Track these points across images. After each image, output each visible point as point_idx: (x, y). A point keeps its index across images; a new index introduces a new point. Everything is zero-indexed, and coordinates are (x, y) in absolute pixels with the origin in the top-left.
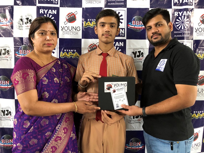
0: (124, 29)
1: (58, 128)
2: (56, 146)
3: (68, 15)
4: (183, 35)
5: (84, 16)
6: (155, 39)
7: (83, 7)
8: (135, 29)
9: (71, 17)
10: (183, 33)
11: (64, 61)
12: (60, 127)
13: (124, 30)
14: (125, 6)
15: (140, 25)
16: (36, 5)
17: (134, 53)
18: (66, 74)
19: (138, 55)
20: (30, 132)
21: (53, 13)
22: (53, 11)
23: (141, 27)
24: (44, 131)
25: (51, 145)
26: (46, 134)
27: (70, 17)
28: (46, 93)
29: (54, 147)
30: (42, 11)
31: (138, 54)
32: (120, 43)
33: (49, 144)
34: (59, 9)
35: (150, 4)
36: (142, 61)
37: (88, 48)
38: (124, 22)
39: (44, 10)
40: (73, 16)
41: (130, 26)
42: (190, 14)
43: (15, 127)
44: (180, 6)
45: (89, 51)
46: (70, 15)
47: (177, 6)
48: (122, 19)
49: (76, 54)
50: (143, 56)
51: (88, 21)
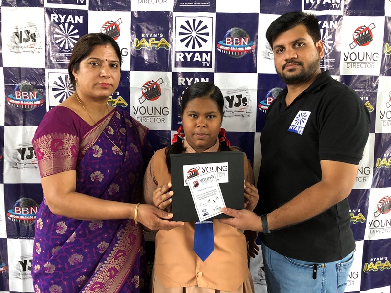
0: (209, 52)
2: (116, 267)
3: (105, 26)
5: (134, 27)
6: (291, 70)
7: (132, 10)
8: (231, 52)
9: (111, 29)
12: (123, 233)
13: (209, 54)
14: (212, 9)
15: (241, 44)
16: (42, 6)
18: (132, 138)
19: (237, 102)
21: (76, 22)
22: (77, 17)
23: (243, 49)
24: (95, 241)
25: (109, 266)
26: (98, 246)
27: (108, 30)
28: (99, 173)
29: (114, 269)
30: (54, 18)
31: (236, 100)
32: (203, 79)
33: (104, 263)
34: (87, 14)
35: (261, 6)
36: (244, 115)
37: (142, 89)
38: (211, 39)
39: (59, 16)
40: (114, 27)
41: (221, 47)
42: (335, 26)
43: (39, 233)
44: (317, 10)
45: (144, 94)
46: (109, 25)
47: (311, 9)
48: (207, 34)
49: (120, 100)
50: (246, 104)
51: (143, 37)
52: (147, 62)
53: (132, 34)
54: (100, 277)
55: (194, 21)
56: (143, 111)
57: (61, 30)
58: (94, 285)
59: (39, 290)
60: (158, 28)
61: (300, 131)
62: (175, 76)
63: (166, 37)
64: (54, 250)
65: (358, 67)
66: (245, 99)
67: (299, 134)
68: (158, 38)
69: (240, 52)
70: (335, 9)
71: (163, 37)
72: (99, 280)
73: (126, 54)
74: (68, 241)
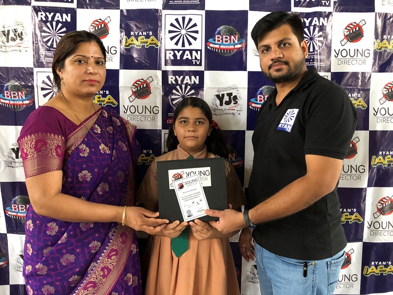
0: (199, 50)
1: (113, 235)
2: (109, 267)
3: (93, 25)
4: (311, 62)
5: (123, 25)
6: (278, 70)
7: (121, 9)
8: (221, 50)
9: (100, 27)
10: (312, 59)
11: (113, 113)
12: (115, 232)
13: (199, 52)
14: (201, 6)
16: (30, 4)
17: (220, 98)
18: (119, 136)
19: (228, 100)
20: (62, 244)
21: (64, 20)
22: (64, 15)
24: (87, 241)
25: (101, 265)
26: (90, 246)
27: (97, 29)
28: (87, 172)
29: (107, 268)
30: (42, 16)
31: (226, 98)
32: (193, 77)
33: (97, 263)
34: (75, 12)
35: (250, 3)
36: (235, 113)
37: (131, 88)
38: (201, 36)
39: (46, 14)
40: (103, 26)
41: (211, 45)
42: (325, 24)
43: (30, 234)
44: (307, 6)
45: (134, 93)
46: (98, 23)
47: (301, 6)
48: (197, 32)
49: (109, 99)
50: (237, 102)
51: (132, 35)
52: (137, 60)
53: (121, 32)
54: (93, 276)
55: (184, 19)
56: (133, 110)
57: (48, 28)
58: (87, 285)
59: (31, 290)
60: (147, 26)
61: (289, 129)
62: (165, 74)
63: (156, 35)
64: (45, 251)
65: (349, 63)
66: (235, 97)
67: (287, 132)
68: (148, 37)
69: (230, 50)
70: (325, 5)
71: (153, 35)
72: (92, 280)
73: (115, 52)
74: (59, 242)
